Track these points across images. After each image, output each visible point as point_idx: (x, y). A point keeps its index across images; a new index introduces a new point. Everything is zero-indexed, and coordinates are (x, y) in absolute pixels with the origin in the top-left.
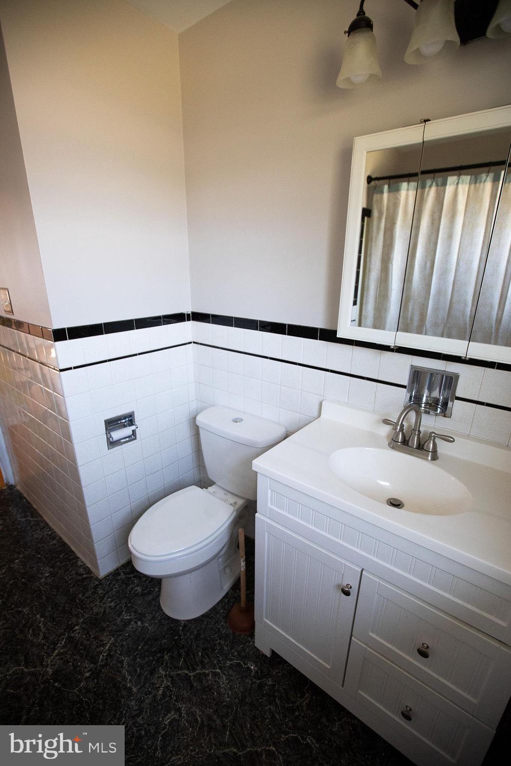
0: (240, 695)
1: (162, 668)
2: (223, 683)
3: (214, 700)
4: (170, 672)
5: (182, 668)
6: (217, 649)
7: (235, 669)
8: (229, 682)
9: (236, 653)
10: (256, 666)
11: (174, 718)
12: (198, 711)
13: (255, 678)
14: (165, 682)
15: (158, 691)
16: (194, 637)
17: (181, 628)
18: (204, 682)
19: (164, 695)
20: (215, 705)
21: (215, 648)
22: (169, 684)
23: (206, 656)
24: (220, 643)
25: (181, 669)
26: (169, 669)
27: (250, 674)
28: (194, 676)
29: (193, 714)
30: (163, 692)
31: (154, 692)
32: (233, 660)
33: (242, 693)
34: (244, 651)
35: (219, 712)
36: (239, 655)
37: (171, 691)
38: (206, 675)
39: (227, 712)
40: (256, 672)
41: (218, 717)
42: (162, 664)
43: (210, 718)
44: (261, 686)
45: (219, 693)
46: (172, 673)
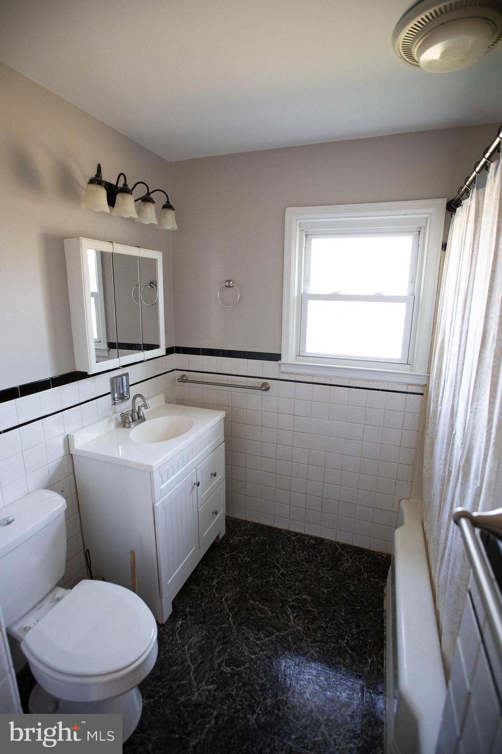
0: (200, 625)
1: (192, 697)
2: (195, 640)
3: (207, 642)
4: (194, 688)
5: (190, 678)
6: (169, 655)
7: (183, 635)
8: (193, 636)
9: (171, 638)
10: (178, 621)
11: (225, 665)
12: (217, 650)
13: (187, 619)
14: (203, 688)
15: (211, 689)
16: (160, 682)
17: (152, 700)
18: (196, 654)
19: (213, 683)
20: (209, 640)
21: (168, 657)
22: (204, 683)
23: (176, 662)
24: (163, 655)
25: (190, 680)
26: (192, 690)
27: (185, 623)
28: (194, 664)
29: (220, 653)
30: (211, 684)
31: (213, 692)
32: (176, 639)
33: (198, 624)
34: (167, 633)
35: (213, 635)
36: (171, 635)
37: (208, 678)
38: (191, 655)
39: (212, 630)
40: (183, 619)
41: (216, 635)
42: (189, 699)
43: (218, 640)
44: (192, 614)
45: (202, 640)
46: (195, 686)
